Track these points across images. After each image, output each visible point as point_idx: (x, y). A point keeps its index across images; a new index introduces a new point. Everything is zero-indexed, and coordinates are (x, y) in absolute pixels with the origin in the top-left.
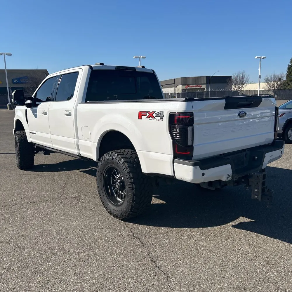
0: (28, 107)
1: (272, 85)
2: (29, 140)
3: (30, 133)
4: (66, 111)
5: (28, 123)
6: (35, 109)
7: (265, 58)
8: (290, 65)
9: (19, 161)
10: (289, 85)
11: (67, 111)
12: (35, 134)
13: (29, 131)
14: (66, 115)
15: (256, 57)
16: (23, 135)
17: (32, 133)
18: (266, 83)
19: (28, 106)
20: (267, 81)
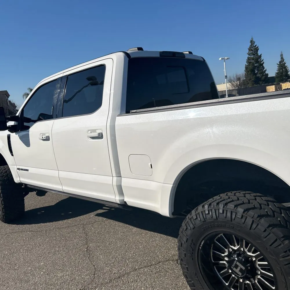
0: (12, 132)
1: (235, 85)
2: (17, 180)
3: (18, 169)
4: (89, 132)
5: (12, 155)
6: (23, 133)
7: (229, 58)
8: (247, 64)
9: (3, 213)
10: (248, 83)
11: (94, 131)
12: (27, 170)
13: (16, 167)
14: (90, 137)
15: (220, 59)
16: (6, 172)
17: (22, 169)
18: (229, 83)
19: (12, 129)
20: (230, 81)
